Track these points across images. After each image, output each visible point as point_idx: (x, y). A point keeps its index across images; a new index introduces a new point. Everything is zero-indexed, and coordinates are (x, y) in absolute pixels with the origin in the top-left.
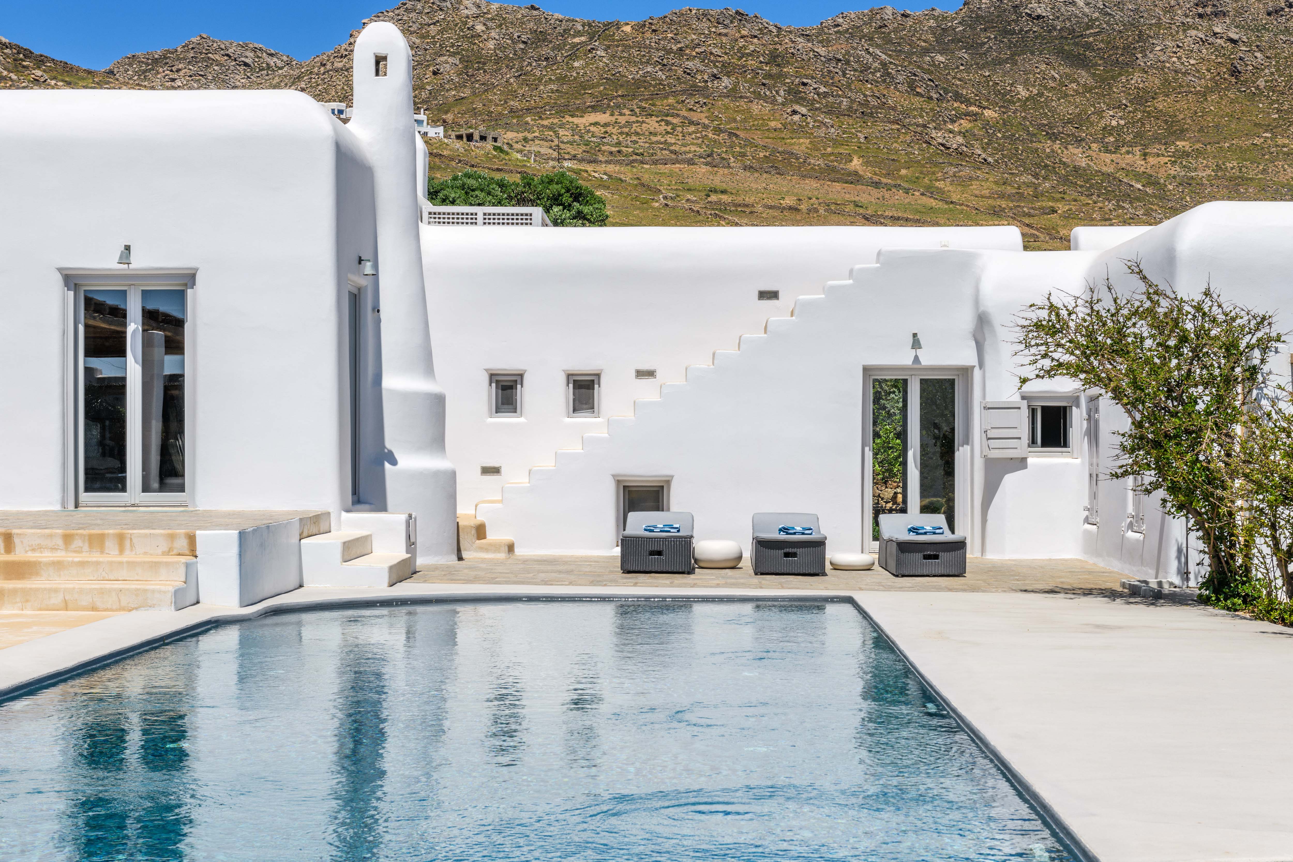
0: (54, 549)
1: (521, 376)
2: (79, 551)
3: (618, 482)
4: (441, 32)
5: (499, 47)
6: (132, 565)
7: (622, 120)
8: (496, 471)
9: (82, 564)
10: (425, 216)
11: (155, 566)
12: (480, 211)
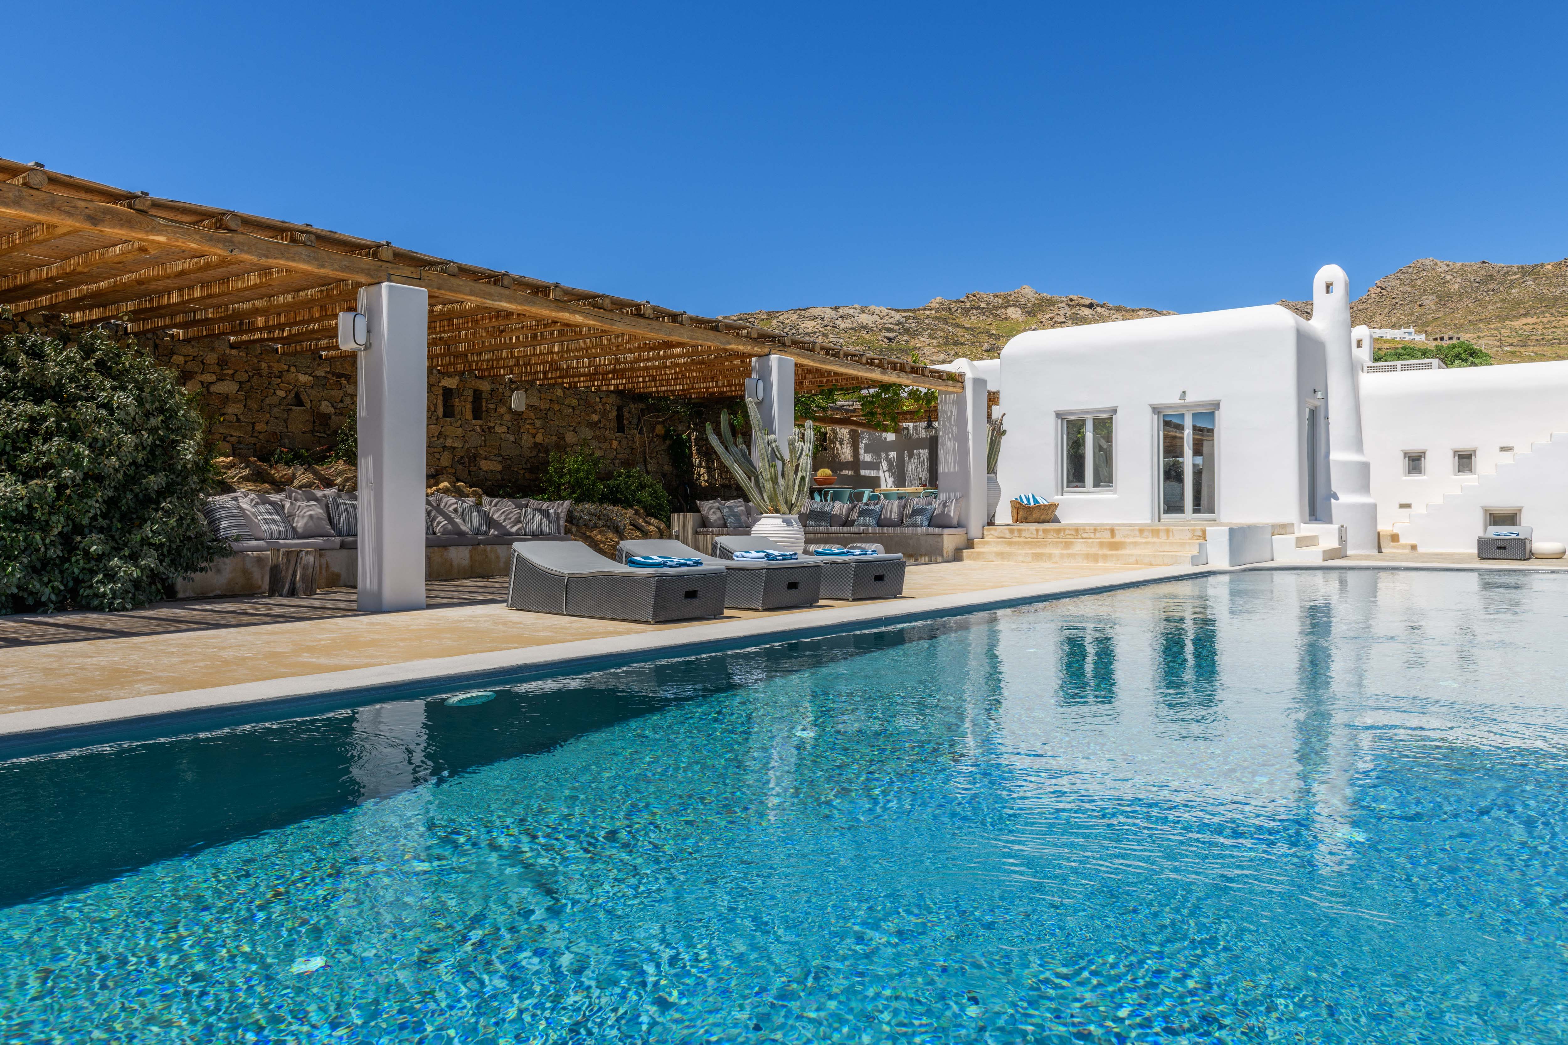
0: (1135, 536)
1: (1424, 453)
2: (1147, 537)
3: (1486, 511)
4: (1424, 283)
5: (1462, 287)
6: (1172, 544)
7: (1545, 320)
8: (1408, 506)
9: (1147, 543)
10: (1365, 369)
11: (1183, 544)
12: (1399, 363)
